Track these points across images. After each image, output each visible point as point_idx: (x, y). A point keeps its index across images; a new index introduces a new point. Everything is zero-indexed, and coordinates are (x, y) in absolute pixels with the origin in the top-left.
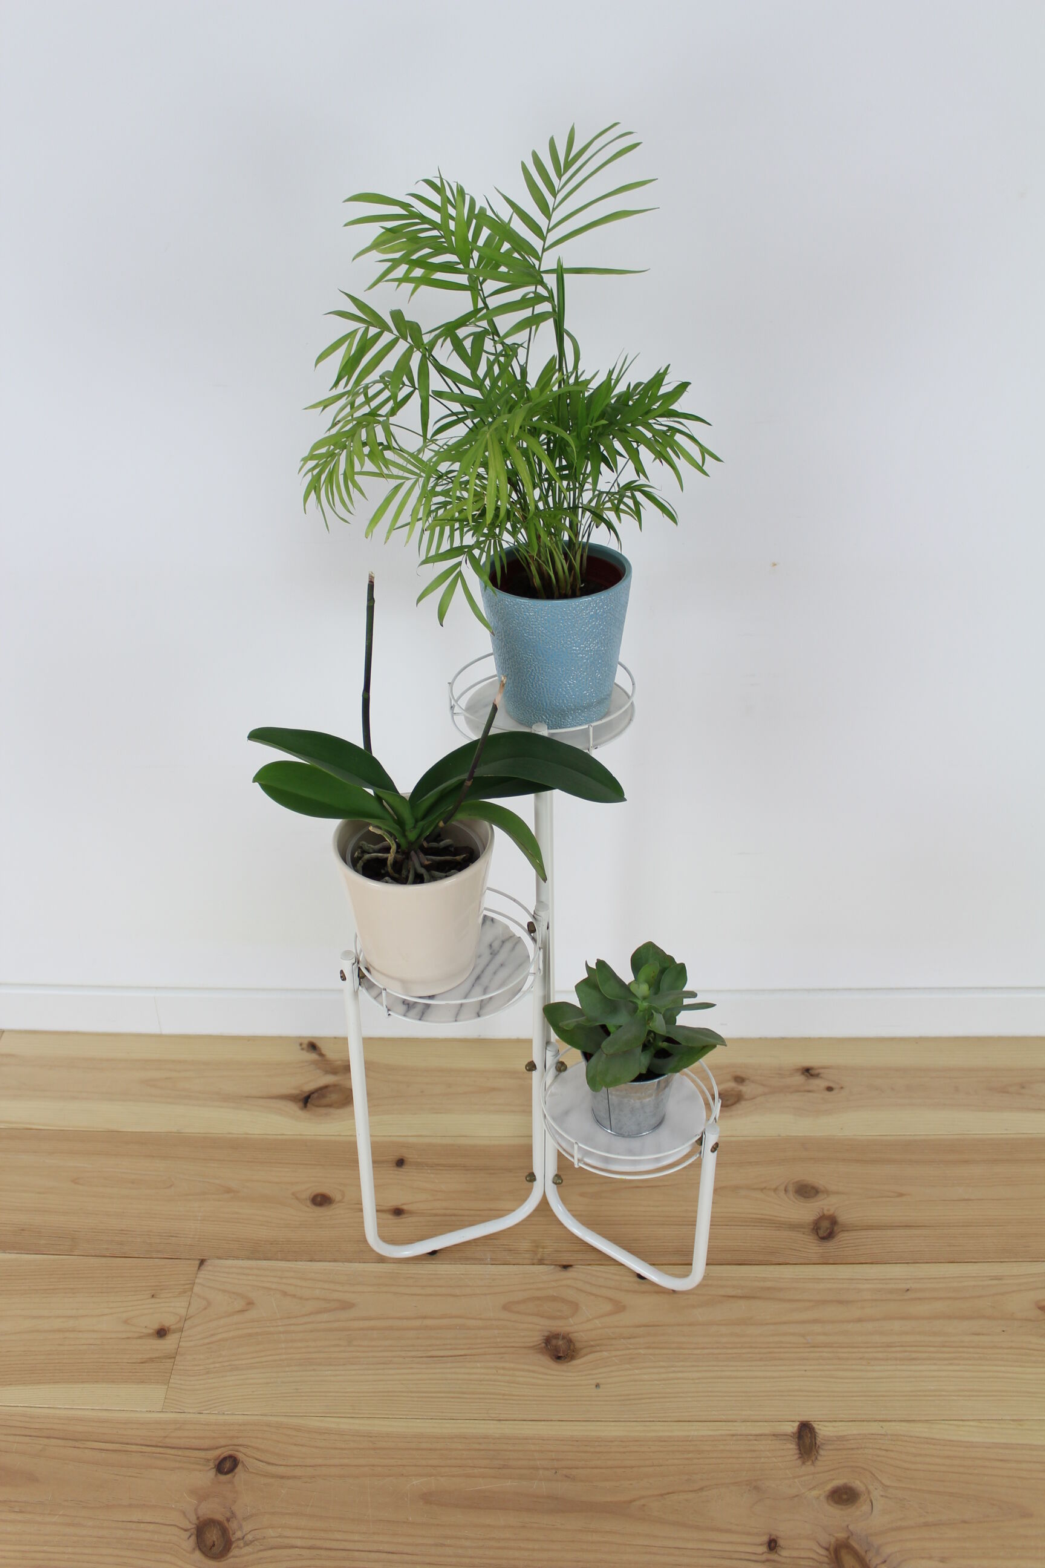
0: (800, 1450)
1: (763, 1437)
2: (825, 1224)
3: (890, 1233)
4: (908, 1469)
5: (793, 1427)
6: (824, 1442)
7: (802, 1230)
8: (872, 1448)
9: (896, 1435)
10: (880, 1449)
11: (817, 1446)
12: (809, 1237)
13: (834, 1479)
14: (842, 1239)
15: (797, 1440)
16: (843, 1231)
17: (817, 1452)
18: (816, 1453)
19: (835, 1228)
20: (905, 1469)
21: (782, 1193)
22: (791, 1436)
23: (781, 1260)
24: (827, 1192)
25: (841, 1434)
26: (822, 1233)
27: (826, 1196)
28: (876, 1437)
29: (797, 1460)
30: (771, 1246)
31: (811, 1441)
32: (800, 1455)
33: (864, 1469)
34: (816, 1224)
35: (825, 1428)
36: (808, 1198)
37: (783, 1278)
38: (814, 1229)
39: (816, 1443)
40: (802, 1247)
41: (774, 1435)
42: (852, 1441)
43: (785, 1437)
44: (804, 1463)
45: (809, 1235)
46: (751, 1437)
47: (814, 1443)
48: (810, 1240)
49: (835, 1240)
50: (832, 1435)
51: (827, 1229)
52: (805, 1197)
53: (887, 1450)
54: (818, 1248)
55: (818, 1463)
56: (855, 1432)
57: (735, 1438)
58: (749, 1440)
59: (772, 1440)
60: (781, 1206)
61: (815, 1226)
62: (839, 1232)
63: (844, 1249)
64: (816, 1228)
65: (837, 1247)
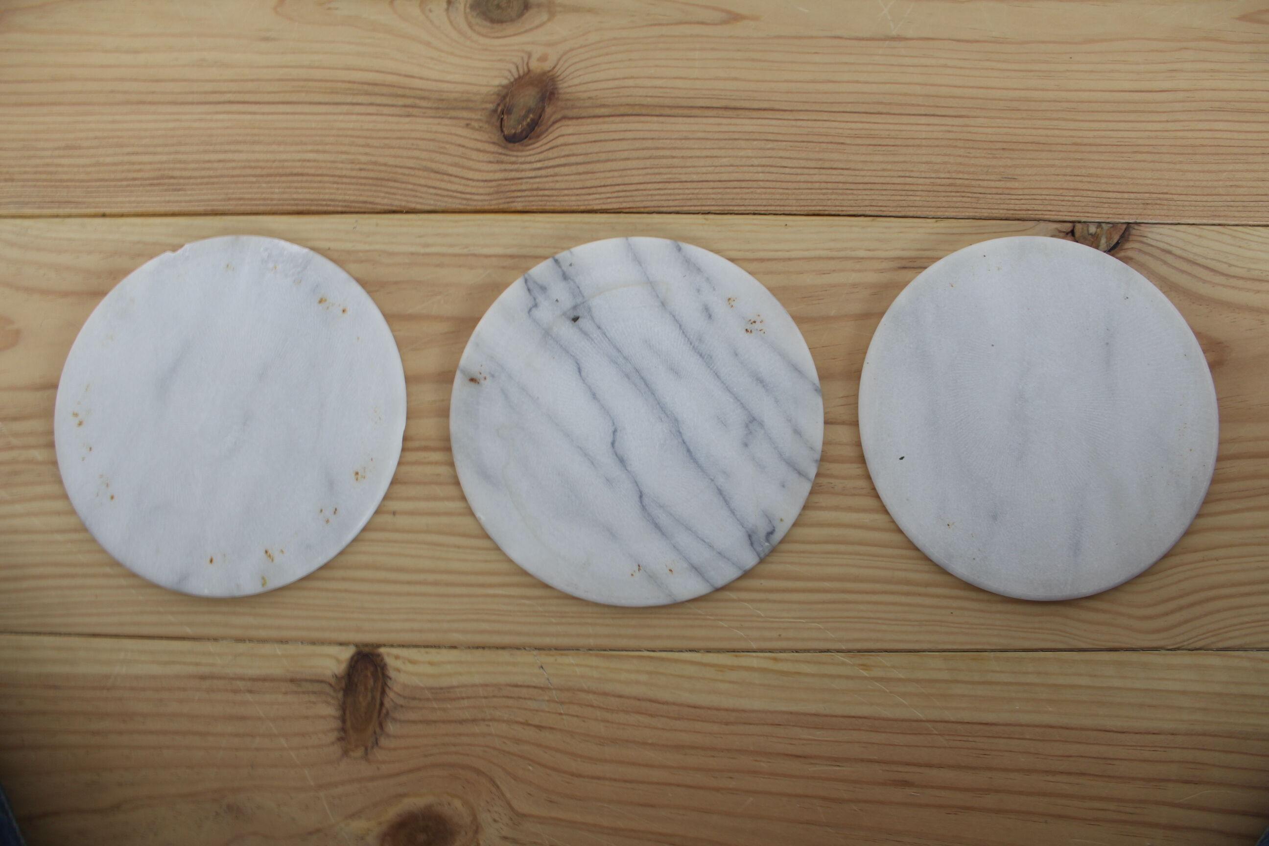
0: (344, 721)
1: (267, 684)
2: (528, 98)
3: (682, 125)
4: (579, 776)
5: (338, 661)
6: (401, 701)
7: (465, 114)
8: (508, 722)
9: (568, 689)
10: (526, 724)
11: (384, 711)
12: (476, 135)
13: (405, 795)
15: (340, 695)
16: (565, 118)
17: (381, 726)
18: (378, 730)
19: (549, 110)
20: (573, 774)
21: (438, 11)
22: (331, 685)
23: (397, 202)
25: (445, 682)
26: (512, 125)
27: (545, 17)
28: (524, 692)
29: (333, 743)
30: (381, 160)
31: (373, 698)
32: (343, 734)
33: (478, 771)
34: (504, 97)
35: (410, 668)
36: (500, 22)
37: (391, 254)
38: (495, 111)
39: (382, 704)
40: (456, 165)
41: (292, 681)
42: (466, 703)
43: (317, 687)
44: (346, 753)
45: (480, 129)
46: (240, 684)
47: (378, 702)
48: (480, 145)
49: (539, 145)
50: (421, 685)
51: (529, 111)
52: (492, 21)
53: (540, 727)
54: (495, 167)
55: (379, 754)
56: (477, 680)
57: (206, 684)
58: (236, 691)
59: (286, 693)
60: (428, 44)
61: (498, 105)
62: (554, 123)
63: (557, 170)
64: (500, 109)
65: (539, 165)
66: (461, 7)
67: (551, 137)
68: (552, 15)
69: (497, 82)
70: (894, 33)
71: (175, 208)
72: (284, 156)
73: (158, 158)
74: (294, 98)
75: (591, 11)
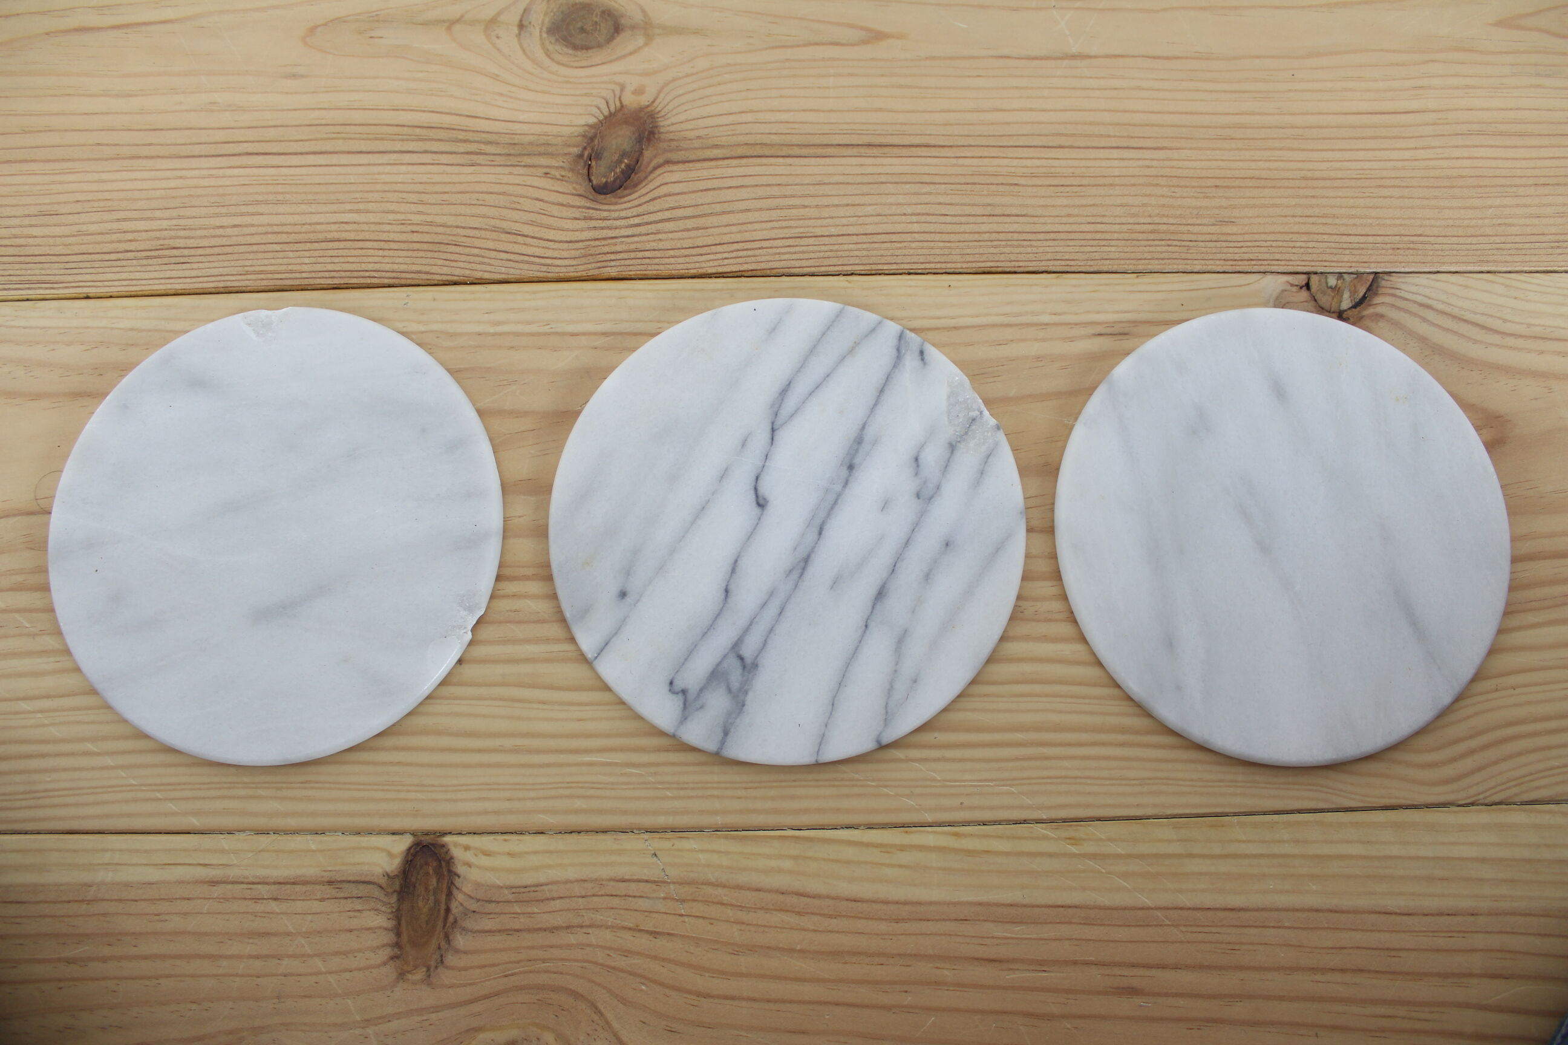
0: (398, 934)
1: (298, 888)
2: (621, 139)
3: (815, 168)
4: (706, 996)
5: (390, 855)
6: (474, 906)
7: (543, 161)
8: (613, 928)
9: (691, 883)
10: (637, 929)
11: (451, 919)
12: (558, 186)
13: (479, 1029)
14: (664, 190)
15: (394, 899)
16: (668, 162)
17: (447, 937)
18: (443, 943)
19: (648, 154)
20: (699, 994)
21: (508, 37)
22: (381, 887)
23: (459, 271)
24: (648, 29)
25: (528, 879)
26: (602, 173)
27: (641, 41)
28: (633, 888)
29: (385, 964)
30: (438, 220)
31: (437, 902)
32: (397, 951)
33: (576, 995)
34: (592, 139)
35: (484, 861)
36: (587, 48)
37: (453, 335)
38: (581, 156)
39: (448, 910)
40: (531, 223)
41: (330, 883)
42: (558, 904)
43: (362, 890)
44: (401, 975)
45: (562, 179)
46: (263, 890)
47: (443, 906)
48: (562, 199)
49: (638, 196)
50: (498, 882)
51: (624, 155)
52: (575, 47)
53: (655, 934)
54: (582, 224)
55: (445, 976)
56: (571, 874)
57: (218, 891)
58: (256, 900)
59: (322, 900)
60: (495, 77)
61: (585, 148)
62: (655, 168)
63: (660, 226)
64: (586, 153)
65: (637, 221)
66: (536, 32)
67: (651, 186)
68: (649, 39)
69: (582, 121)
70: (1074, 50)
71: (178, 286)
72: (316, 218)
73: (156, 224)
74: (328, 146)
75: (697, 32)
